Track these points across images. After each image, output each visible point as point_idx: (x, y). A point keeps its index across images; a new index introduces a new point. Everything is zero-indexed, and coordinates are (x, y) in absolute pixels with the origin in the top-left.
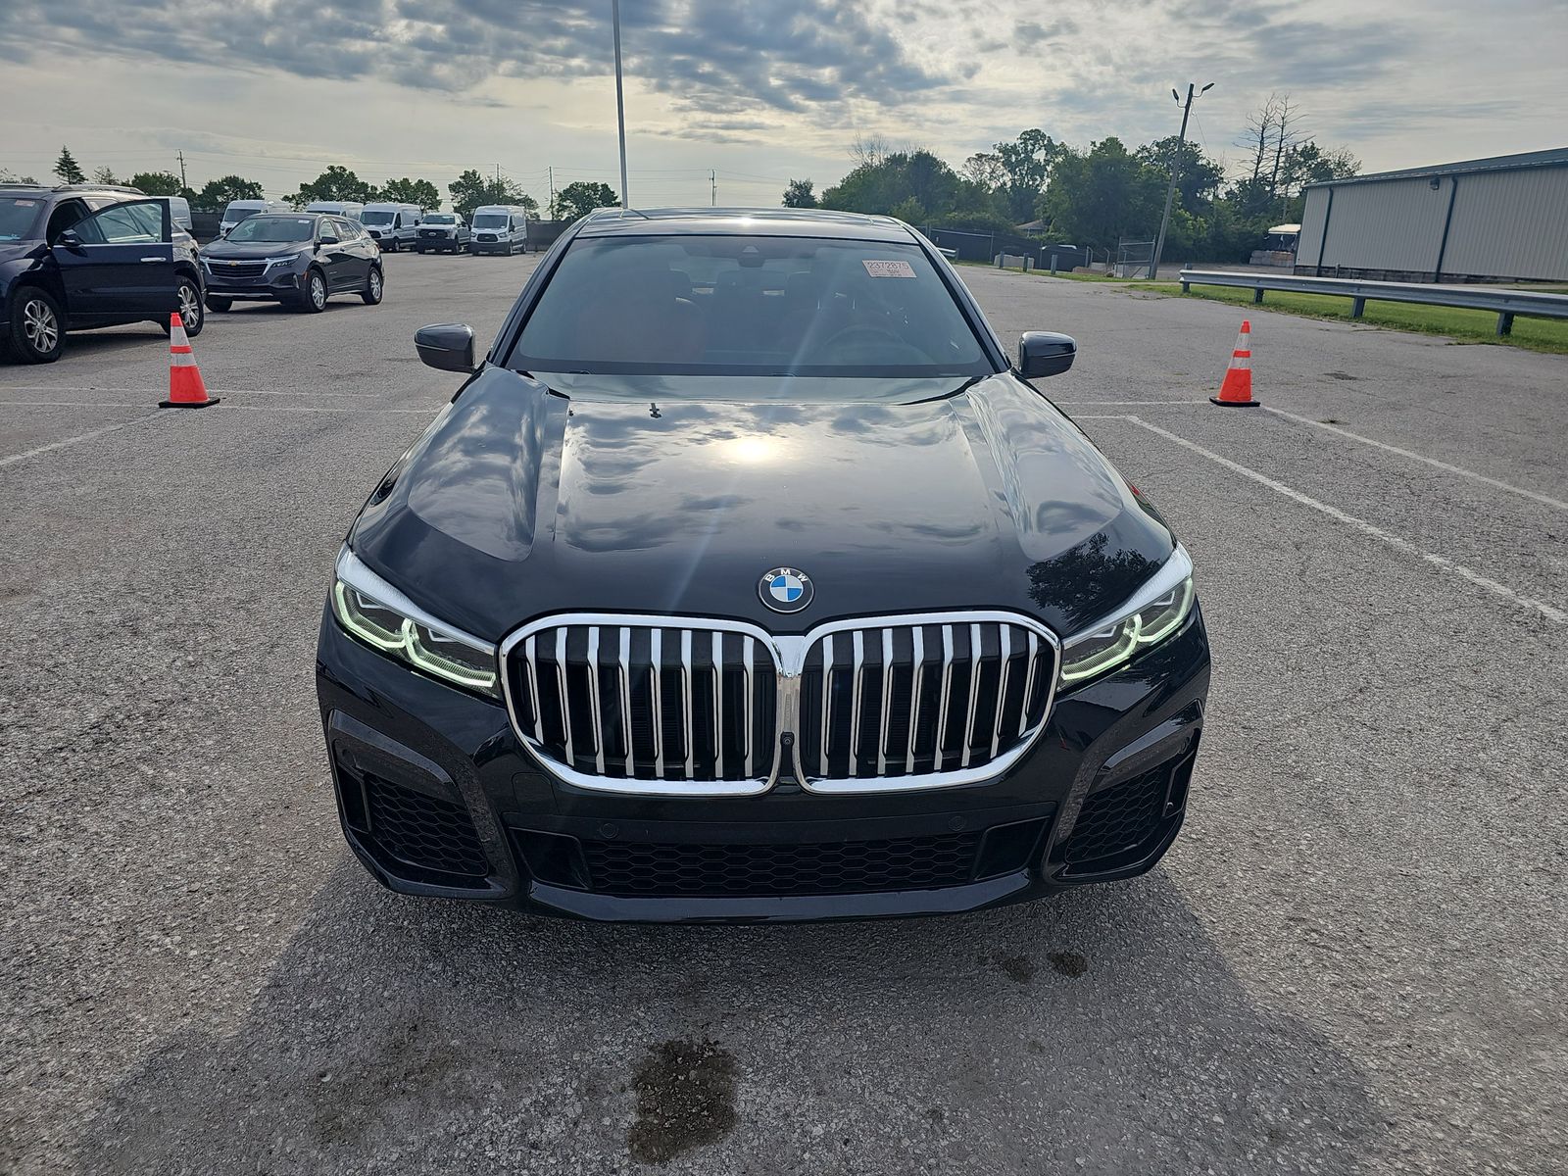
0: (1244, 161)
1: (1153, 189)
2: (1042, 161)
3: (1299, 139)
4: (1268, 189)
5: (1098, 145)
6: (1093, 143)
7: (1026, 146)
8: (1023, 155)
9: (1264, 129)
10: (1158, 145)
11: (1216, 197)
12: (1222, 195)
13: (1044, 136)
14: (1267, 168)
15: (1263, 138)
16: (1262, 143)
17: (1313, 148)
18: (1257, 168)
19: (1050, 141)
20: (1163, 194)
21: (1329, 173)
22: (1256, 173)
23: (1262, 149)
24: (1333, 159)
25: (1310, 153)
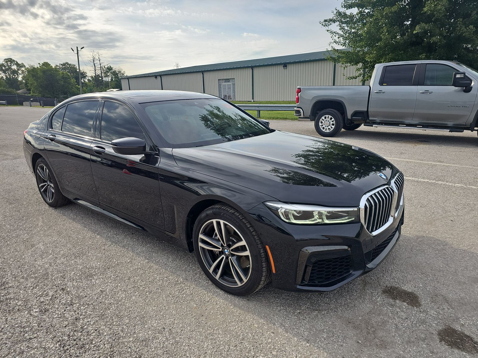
0: (91, 70)
1: (65, 79)
2: (16, 69)
3: (106, 64)
4: (100, 78)
5: (41, 64)
6: (39, 64)
7: (8, 64)
8: (7, 67)
9: (94, 61)
10: (61, 65)
11: (84, 81)
12: (86, 81)
13: (14, 61)
14: (98, 72)
15: (94, 64)
16: (94, 65)
17: (110, 67)
18: (95, 73)
19: (17, 62)
20: (69, 80)
21: (117, 74)
22: (96, 74)
23: (95, 67)
24: (117, 70)
25: (110, 69)
